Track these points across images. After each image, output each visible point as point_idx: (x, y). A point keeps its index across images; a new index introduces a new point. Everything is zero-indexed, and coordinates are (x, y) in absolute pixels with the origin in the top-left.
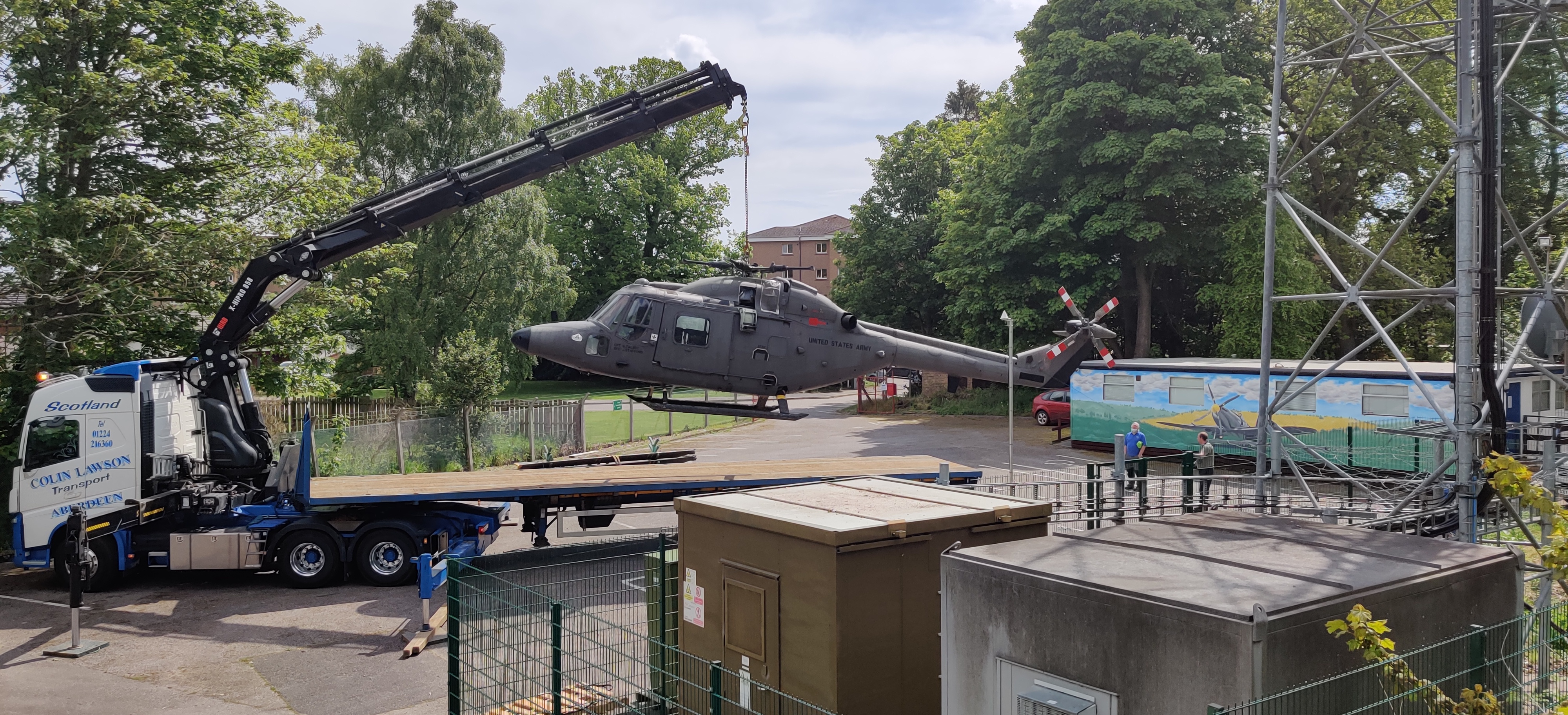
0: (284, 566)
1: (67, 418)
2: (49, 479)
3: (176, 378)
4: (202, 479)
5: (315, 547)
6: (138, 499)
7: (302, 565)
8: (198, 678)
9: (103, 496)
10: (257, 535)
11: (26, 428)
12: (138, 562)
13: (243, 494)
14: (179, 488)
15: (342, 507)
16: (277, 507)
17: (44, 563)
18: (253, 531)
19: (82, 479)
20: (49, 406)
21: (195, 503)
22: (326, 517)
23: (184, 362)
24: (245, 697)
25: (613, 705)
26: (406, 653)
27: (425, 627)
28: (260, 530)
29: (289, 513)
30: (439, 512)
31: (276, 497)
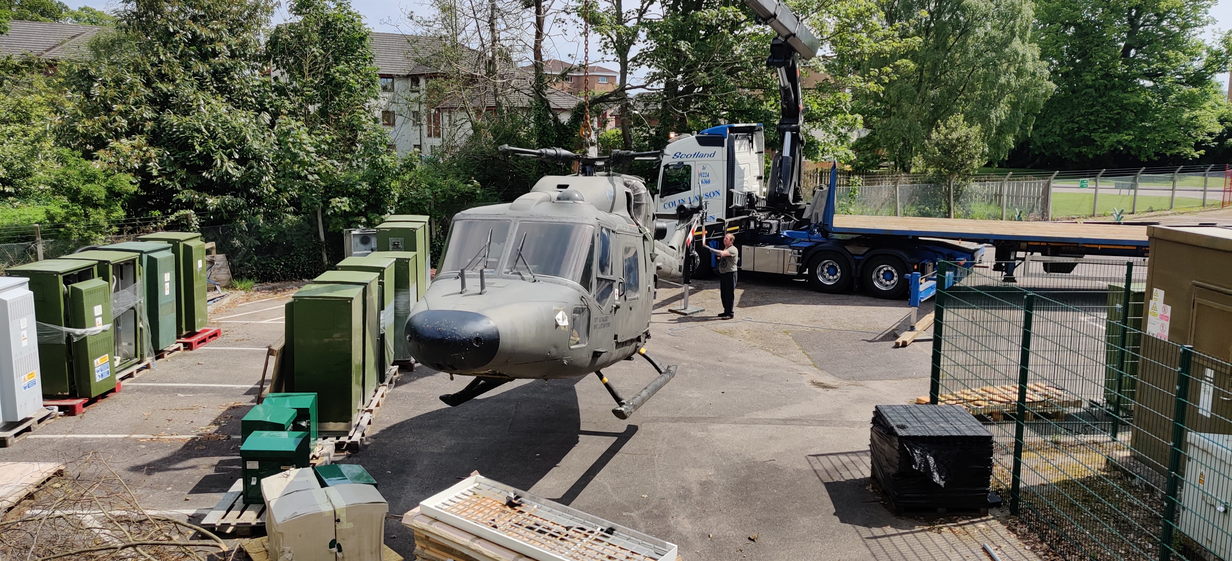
0: (813, 276)
1: (685, 163)
3: (749, 139)
4: (763, 210)
5: (834, 264)
6: (724, 218)
7: (825, 276)
8: (757, 338)
10: (796, 251)
11: (662, 169)
13: (788, 222)
14: (748, 215)
15: (854, 236)
16: (810, 233)
18: (793, 248)
20: (675, 155)
21: (758, 226)
22: (843, 243)
23: (754, 127)
24: (786, 354)
25: (1068, 404)
26: (897, 344)
27: (912, 329)
28: (798, 248)
29: (818, 238)
30: (927, 246)
31: (809, 226)
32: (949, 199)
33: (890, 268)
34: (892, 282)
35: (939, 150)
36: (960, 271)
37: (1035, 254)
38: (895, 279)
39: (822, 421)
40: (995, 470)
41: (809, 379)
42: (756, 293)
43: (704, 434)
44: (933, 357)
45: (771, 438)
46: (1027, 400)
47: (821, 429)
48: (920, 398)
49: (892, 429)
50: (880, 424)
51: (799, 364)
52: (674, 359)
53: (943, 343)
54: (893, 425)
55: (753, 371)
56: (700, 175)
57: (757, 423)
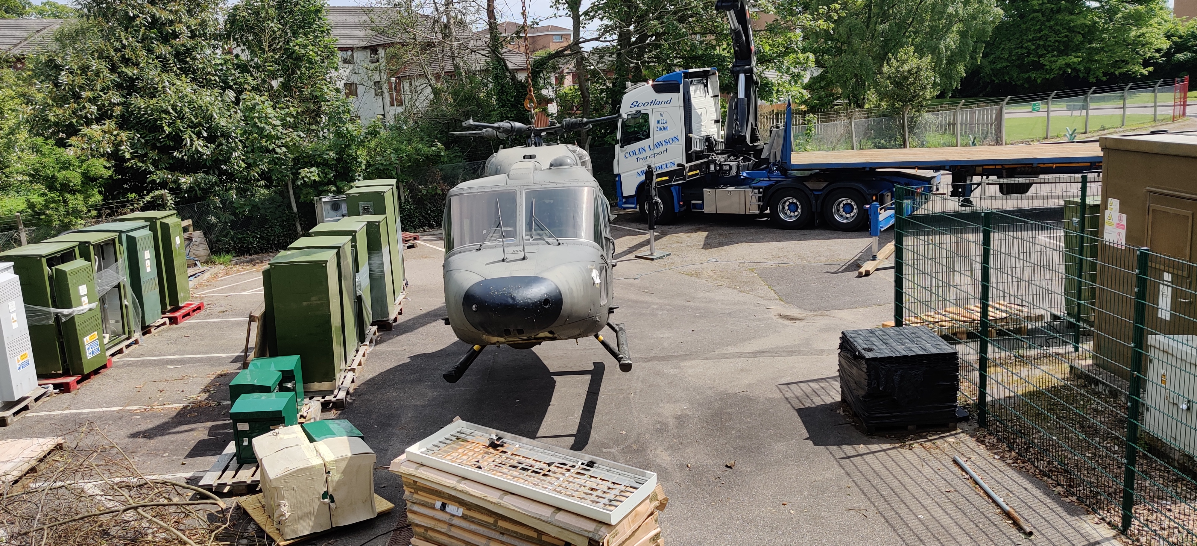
0: (774, 213)
1: (643, 112)
2: (634, 153)
3: (703, 83)
4: (722, 153)
5: (795, 201)
6: (684, 163)
7: (786, 214)
8: (723, 277)
9: (664, 163)
10: (756, 191)
11: (620, 119)
12: (685, 207)
13: (747, 163)
14: (708, 158)
15: (813, 172)
16: (769, 172)
17: (633, 206)
18: (754, 188)
19: (652, 152)
20: (632, 104)
21: (718, 168)
22: (801, 180)
23: (708, 71)
24: (752, 291)
25: (1029, 318)
26: (860, 273)
27: (874, 258)
28: (758, 188)
29: (777, 176)
30: (885, 177)
31: (768, 166)
32: (904, 131)
33: (849, 201)
34: (852, 214)
35: (891, 83)
36: (918, 199)
37: (991, 177)
38: (855, 211)
39: (790, 352)
40: (961, 386)
41: (776, 313)
42: (720, 235)
43: (677, 371)
44: (896, 281)
45: (742, 370)
46: (990, 318)
47: (790, 360)
48: (885, 323)
49: (859, 352)
50: (847, 349)
51: (766, 299)
52: (644, 302)
53: (904, 267)
54: (860, 348)
55: (721, 309)
56: (658, 122)
57: (727, 358)
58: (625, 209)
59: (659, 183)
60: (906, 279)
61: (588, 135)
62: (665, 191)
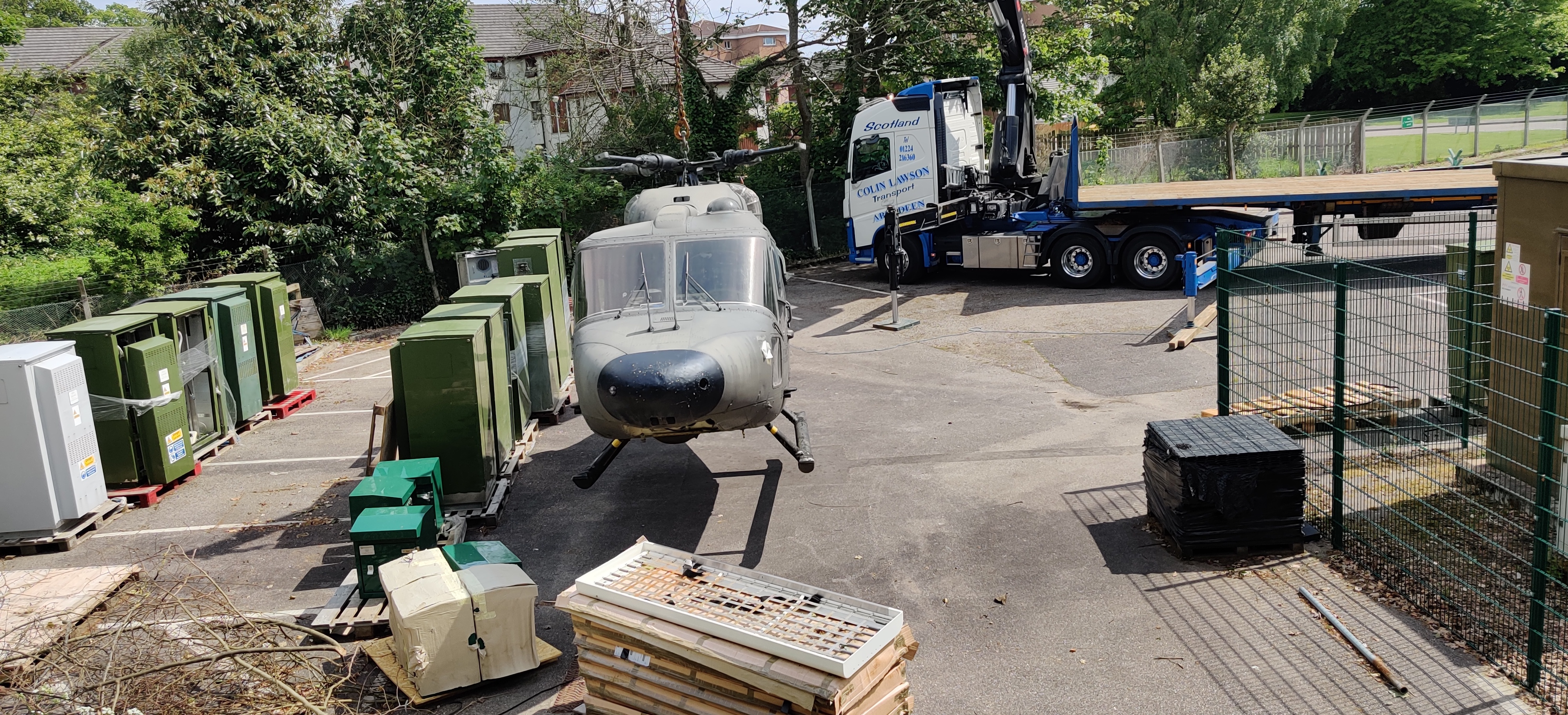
0: (1057, 267)
1: (881, 136)
2: (870, 190)
3: (961, 97)
4: (987, 188)
5: (1083, 250)
6: (936, 203)
7: (1072, 267)
8: (989, 352)
9: (910, 203)
10: (1032, 238)
11: (852, 145)
12: (938, 260)
13: (1019, 202)
14: (968, 196)
15: (1108, 212)
16: (1049, 213)
17: (870, 260)
18: (1029, 234)
19: (894, 189)
20: (867, 126)
21: (981, 209)
22: (1092, 222)
23: (967, 81)
24: (1028, 370)
25: (1401, 404)
26: (1172, 345)
27: (1190, 325)
28: (1035, 234)
29: (1060, 218)
30: (1203, 218)
31: (1048, 204)
32: (1229, 156)
33: (1156, 250)
34: (1160, 267)
35: (1212, 94)
36: (1248, 247)
37: (1347, 216)
38: (1164, 263)
39: (1079, 452)
40: (1308, 494)
41: (1060, 399)
42: (984, 296)
43: (930, 476)
44: (1219, 356)
45: (1015, 475)
46: (1348, 404)
47: (1079, 460)
48: (1205, 411)
49: (1171, 450)
50: (1154, 446)
51: (1046, 381)
52: (885, 386)
53: (1230, 337)
54: (1171, 445)
55: (987, 393)
56: (901, 149)
57: (995, 459)
58: (858, 263)
59: (903, 229)
60: (1233, 353)
61: (810, 167)
62: (911, 239)
